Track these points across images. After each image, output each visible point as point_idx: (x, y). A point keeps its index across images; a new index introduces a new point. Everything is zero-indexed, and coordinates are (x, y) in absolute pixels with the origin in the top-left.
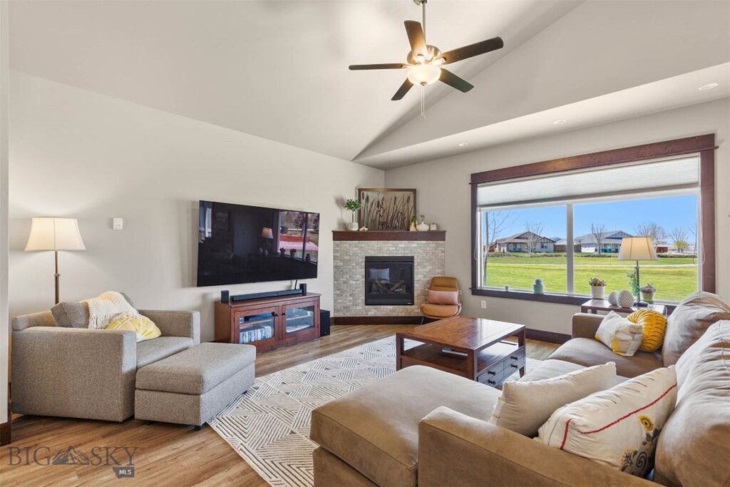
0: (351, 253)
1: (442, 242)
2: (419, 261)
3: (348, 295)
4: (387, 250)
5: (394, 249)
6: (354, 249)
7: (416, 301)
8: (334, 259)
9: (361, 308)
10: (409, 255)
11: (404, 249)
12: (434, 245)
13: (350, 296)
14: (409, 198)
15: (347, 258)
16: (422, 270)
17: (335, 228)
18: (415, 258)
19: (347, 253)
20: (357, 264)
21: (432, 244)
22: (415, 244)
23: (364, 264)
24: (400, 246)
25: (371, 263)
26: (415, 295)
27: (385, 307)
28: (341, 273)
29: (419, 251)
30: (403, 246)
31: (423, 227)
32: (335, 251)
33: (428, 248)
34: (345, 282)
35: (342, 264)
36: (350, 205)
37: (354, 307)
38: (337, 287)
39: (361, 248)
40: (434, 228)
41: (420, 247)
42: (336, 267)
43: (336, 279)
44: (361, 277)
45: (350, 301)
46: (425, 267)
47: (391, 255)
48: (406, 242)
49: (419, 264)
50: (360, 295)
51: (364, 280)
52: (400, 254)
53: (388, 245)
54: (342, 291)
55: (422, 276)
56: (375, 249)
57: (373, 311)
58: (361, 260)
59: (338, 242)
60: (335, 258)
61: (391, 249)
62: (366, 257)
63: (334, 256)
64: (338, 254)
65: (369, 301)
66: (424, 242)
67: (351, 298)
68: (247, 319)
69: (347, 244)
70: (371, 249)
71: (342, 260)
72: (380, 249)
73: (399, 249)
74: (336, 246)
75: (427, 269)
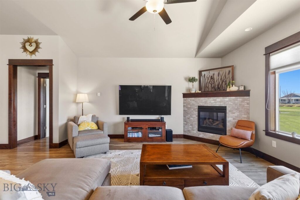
0: (191, 103)
1: (247, 97)
2: (230, 109)
3: (190, 125)
4: (210, 102)
5: (214, 102)
6: (193, 102)
7: (227, 133)
8: (184, 107)
9: (196, 132)
10: (223, 106)
11: (220, 102)
12: (241, 100)
13: (191, 125)
14: (229, 71)
15: (189, 106)
16: (232, 115)
17: (185, 92)
18: (227, 107)
19: (189, 104)
20: (194, 110)
21: (239, 99)
22: (227, 99)
23: (197, 110)
24: (217, 100)
25: (201, 109)
26: (227, 129)
27: (209, 134)
28: (187, 114)
29: (230, 103)
30: (219, 100)
31: (234, 88)
32: (184, 103)
33: (236, 102)
34: (188, 118)
35: (187, 109)
36: (192, 80)
37: (192, 131)
38: (185, 120)
39: (196, 102)
40: (242, 88)
41: (230, 101)
42: (184, 110)
43: (184, 116)
44: (196, 116)
45: (191, 128)
46: (234, 113)
47: (212, 106)
48: (222, 98)
49: (230, 111)
50: (195, 125)
51: (197, 118)
52: (217, 105)
53: (211, 100)
54: (187, 123)
55: (232, 119)
56: (203, 102)
57: (202, 135)
58: (195, 108)
59: (185, 99)
60: (184, 106)
61: (212, 102)
62: (198, 106)
63: (184, 105)
64: (185, 104)
65: (200, 129)
66: (234, 98)
67: (191, 126)
68: (133, 128)
69: (189, 99)
70: (201, 102)
71: (187, 107)
72: (206, 102)
73: (217, 102)
74: (184, 100)
75: (236, 114)
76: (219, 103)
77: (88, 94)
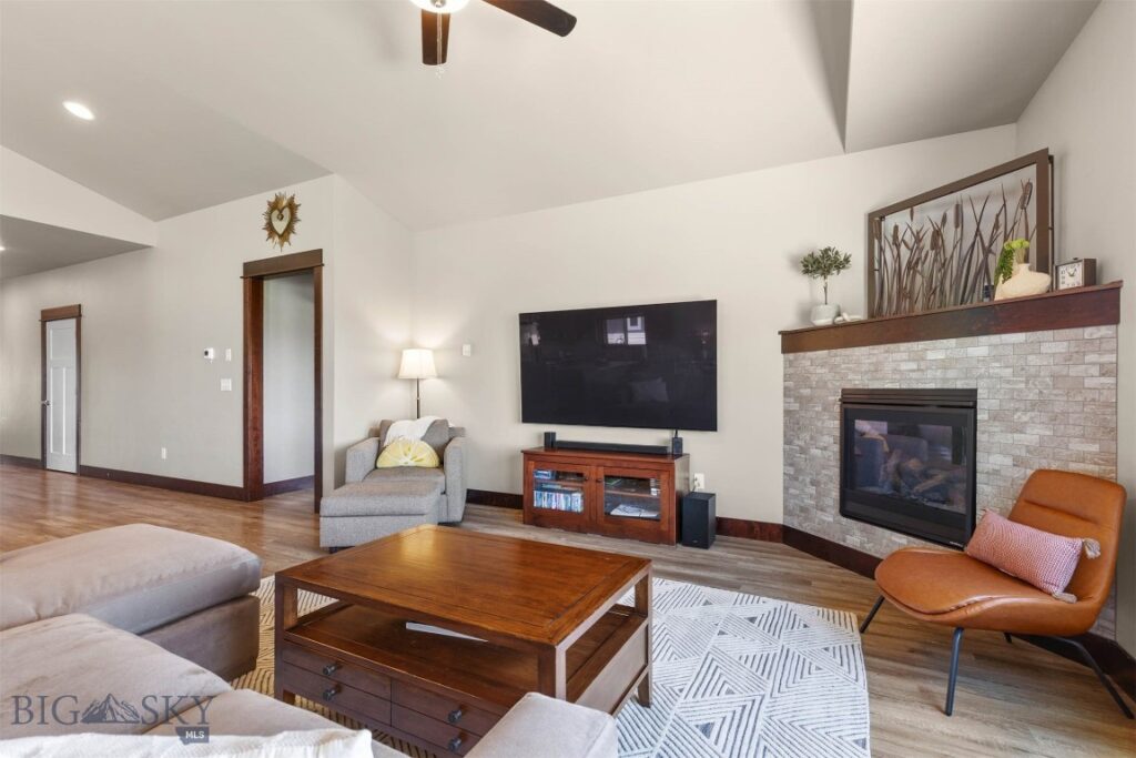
0: (814, 378)
1: (1104, 331)
2: (994, 404)
3: (808, 480)
4: (895, 371)
5: (913, 366)
6: (819, 371)
8: (785, 395)
9: (831, 519)
10: (960, 385)
11: (944, 365)
12: (1061, 347)
13: (813, 483)
14: (1026, 191)
15: (807, 392)
16: (1009, 438)
17: (791, 322)
18: (981, 394)
19: (804, 380)
20: (824, 409)
21: (1052, 344)
22: (980, 348)
23: (837, 409)
24: (931, 355)
25: (856, 405)
27: (888, 533)
28: (796, 426)
29: (995, 368)
30: (940, 355)
31: (1023, 284)
32: (787, 377)
34: (803, 451)
35: (796, 406)
36: (821, 264)
37: (819, 513)
38: (789, 460)
39: (834, 368)
40: (1073, 279)
41: (996, 358)
42: (787, 413)
43: (788, 441)
44: (832, 440)
45: (811, 496)
46: (1019, 429)
47: (904, 386)
48: (953, 342)
49: (995, 417)
50: (831, 486)
51: (837, 448)
53: (897, 356)
54: (799, 471)
55: (1009, 461)
56: (864, 368)
57: (857, 536)
58: (831, 398)
59: (791, 356)
60: (787, 392)
61: (904, 367)
62: (843, 390)
63: (785, 388)
64: (791, 384)
65: (851, 506)
66: (1018, 337)
67: (812, 490)
70: (854, 372)
71: (799, 399)
72: (876, 369)
73: (927, 369)
74: (789, 364)
75: (1032, 436)
76: (939, 373)
77: (435, 351)
